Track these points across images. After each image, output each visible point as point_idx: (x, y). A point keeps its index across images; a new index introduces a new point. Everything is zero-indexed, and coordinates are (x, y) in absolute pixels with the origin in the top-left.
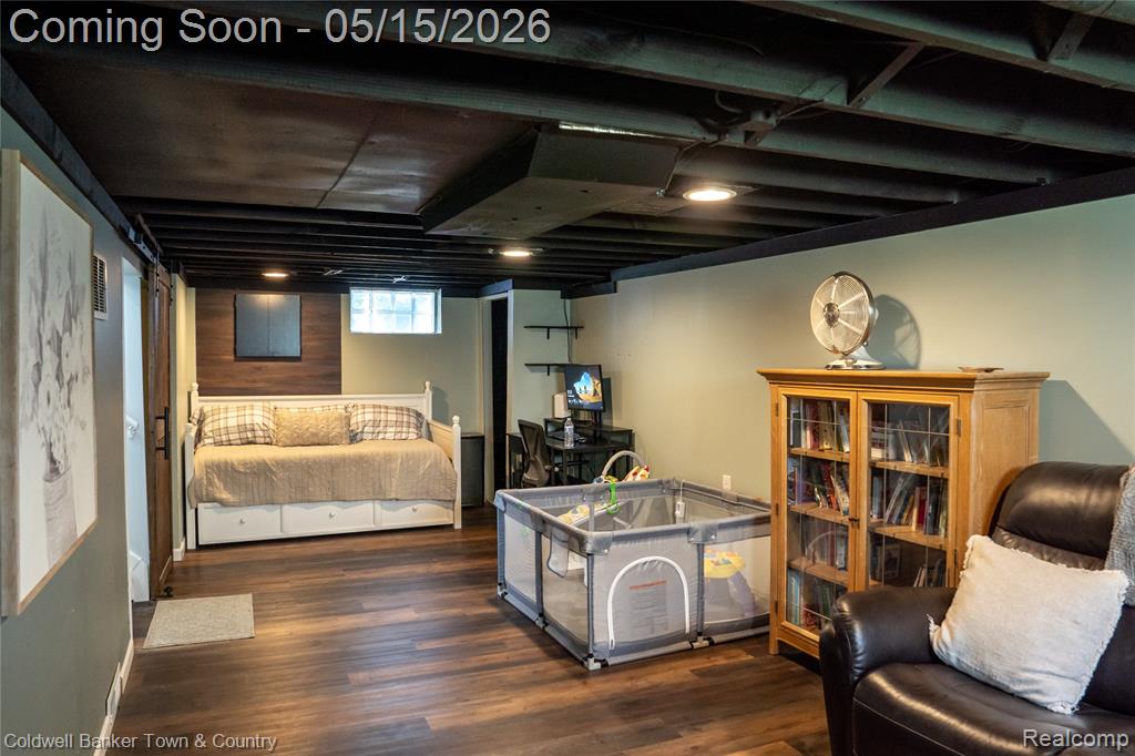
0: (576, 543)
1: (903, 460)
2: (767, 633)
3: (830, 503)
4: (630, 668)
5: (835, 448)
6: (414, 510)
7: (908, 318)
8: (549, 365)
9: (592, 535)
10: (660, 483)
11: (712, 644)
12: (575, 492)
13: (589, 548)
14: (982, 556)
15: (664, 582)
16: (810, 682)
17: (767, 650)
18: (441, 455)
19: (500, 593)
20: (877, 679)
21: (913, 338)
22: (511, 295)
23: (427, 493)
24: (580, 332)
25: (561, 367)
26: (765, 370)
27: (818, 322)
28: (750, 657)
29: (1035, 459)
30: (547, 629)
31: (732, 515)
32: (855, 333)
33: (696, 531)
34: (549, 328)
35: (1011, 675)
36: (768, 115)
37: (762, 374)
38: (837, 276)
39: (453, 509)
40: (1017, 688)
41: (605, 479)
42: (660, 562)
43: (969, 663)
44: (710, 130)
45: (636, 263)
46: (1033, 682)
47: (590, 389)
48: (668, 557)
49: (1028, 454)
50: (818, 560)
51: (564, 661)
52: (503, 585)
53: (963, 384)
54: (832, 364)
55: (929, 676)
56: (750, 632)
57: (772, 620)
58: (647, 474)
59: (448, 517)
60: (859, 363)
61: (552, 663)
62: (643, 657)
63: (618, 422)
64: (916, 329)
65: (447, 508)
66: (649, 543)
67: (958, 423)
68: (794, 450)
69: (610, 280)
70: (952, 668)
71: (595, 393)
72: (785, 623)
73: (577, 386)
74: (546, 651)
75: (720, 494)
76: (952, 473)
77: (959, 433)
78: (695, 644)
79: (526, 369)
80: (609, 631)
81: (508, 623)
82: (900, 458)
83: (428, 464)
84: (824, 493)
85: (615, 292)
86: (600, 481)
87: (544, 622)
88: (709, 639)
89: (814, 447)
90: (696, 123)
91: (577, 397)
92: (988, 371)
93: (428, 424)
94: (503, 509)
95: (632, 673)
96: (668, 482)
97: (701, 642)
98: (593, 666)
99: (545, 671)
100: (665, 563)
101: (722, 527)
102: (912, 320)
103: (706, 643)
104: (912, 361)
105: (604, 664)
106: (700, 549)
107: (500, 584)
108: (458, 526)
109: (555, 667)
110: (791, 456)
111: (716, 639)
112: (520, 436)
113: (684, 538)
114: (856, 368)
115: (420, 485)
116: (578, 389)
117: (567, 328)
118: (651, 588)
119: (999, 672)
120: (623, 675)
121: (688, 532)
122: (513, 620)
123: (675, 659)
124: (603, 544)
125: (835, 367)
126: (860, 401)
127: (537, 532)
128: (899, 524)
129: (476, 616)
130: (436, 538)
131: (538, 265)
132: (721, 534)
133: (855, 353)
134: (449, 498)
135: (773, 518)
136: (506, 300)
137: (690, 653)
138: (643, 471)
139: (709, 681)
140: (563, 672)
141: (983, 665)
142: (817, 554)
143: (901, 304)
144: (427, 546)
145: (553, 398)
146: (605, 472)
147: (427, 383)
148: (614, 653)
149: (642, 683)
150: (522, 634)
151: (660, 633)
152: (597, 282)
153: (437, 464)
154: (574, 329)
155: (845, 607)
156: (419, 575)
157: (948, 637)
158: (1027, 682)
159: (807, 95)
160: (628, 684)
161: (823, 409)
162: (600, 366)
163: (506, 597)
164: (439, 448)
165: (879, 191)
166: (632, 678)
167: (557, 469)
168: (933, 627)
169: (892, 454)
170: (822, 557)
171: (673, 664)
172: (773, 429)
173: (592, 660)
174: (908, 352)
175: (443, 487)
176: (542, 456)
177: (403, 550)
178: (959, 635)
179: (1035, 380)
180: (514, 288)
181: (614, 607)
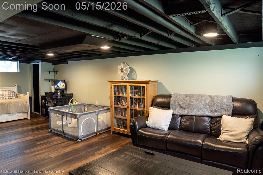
0: (74, 116)
1: (135, 96)
2: (110, 130)
3: (121, 105)
4: (87, 140)
5: (122, 95)
6: (17, 115)
7: (134, 71)
8: (50, 80)
9: (78, 114)
10: (82, 104)
11: (100, 134)
12: (65, 107)
13: (78, 117)
14: (152, 110)
15: (91, 122)
16: (120, 137)
17: (110, 133)
18: (24, 102)
19: (50, 131)
20: (140, 130)
21: (135, 75)
22: (40, 64)
23: (21, 111)
24: (57, 72)
25: (52, 80)
26: (109, 80)
27: (119, 72)
28: (108, 135)
29: (157, 95)
30: (65, 136)
31: (99, 109)
32: (127, 74)
33: (96, 112)
34: (49, 71)
35: (159, 127)
36: (126, 37)
37: (108, 81)
38: (123, 63)
39: (28, 114)
40: (160, 128)
41: (70, 104)
42: (90, 118)
43: (153, 126)
44: (114, 38)
45: (73, 58)
46: (162, 127)
47: (62, 85)
48: (91, 117)
49: (156, 94)
50: (119, 115)
51: (72, 141)
52: (51, 128)
53: (147, 82)
54: (122, 79)
55: (147, 129)
56: (106, 131)
57: (111, 127)
58: (78, 102)
59: (26, 116)
60: (127, 79)
61: (70, 142)
62: (88, 138)
63: (69, 92)
64: (136, 73)
65: (26, 114)
66: (88, 115)
67: (147, 89)
68: (115, 95)
69: (66, 61)
70: (150, 127)
71: (63, 86)
72: (114, 128)
73: (58, 84)
74: (67, 140)
75: (96, 105)
76: (146, 98)
77: (147, 91)
78: (97, 134)
79: (44, 80)
80: (81, 133)
81: (55, 136)
82: (134, 95)
83: (21, 104)
84: (120, 103)
85: (67, 64)
86: (69, 104)
87: (64, 134)
88: (99, 133)
89: (118, 94)
90: (112, 37)
91: (58, 87)
92: (150, 80)
93: (17, 94)
94: (50, 111)
95: (87, 141)
96: (83, 104)
97: (98, 133)
98: (79, 140)
99: (69, 143)
100: (91, 119)
101: (101, 111)
102: (135, 71)
103: (99, 134)
104: (135, 79)
105: (81, 140)
106: (97, 115)
107: (50, 129)
108: (29, 118)
109: (71, 142)
110: (114, 96)
111: (100, 133)
112: (45, 96)
113: (94, 114)
114: (127, 80)
115: (19, 109)
116: (58, 86)
117: (54, 71)
118: (89, 124)
119: (157, 126)
120: (86, 141)
121: (95, 112)
122: (56, 135)
123: (94, 137)
124: (80, 116)
125: (122, 80)
126: (128, 86)
127: (62, 115)
128: (135, 107)
129: (47, 136)
130: (25, 121)
131: (56, 58)
132: (101, 112)
133: (126, 77)
134: (27, 112)
135: (111, 108)
136: (39, 65)
137: (96, 136)
138: (77, 102)
139: (103, 140)
140: (73, 143)
141: (155, 126)
142: (119, 114)
143: (133, 68)
144: (24, 123)
145: (51, 87)
146: (70, 102)
147: (16, 84)
148: (83, 138)
149: (90, 142)
150: (60, 137)
151: (91, 132)
152: (63, 61)
153: (23, 104)
154: (55, 72)
155: (134, 120)
156: (26, 130)
157: (149, 123)
158: (161, 127)
159: (135, 36)
160: (88, 143)
161: (120, 87)
162: (64, 80)
163: (52, 131)
164: (23, 100)
165: (133, 49)
166: (88, 142)
167: (56, 103)
168: (147, 122)
169: (133, 95)
170: (120, 115)
171: (94, 138)
172: (111, 92)
173: (79, 139)
174: (134, 77)
175: (25, 109)
176: (52, 100)
177: (18, 125)
178: (151, 122)
179: (157, 82)
180: (41, 62)
181: (82, 128)
